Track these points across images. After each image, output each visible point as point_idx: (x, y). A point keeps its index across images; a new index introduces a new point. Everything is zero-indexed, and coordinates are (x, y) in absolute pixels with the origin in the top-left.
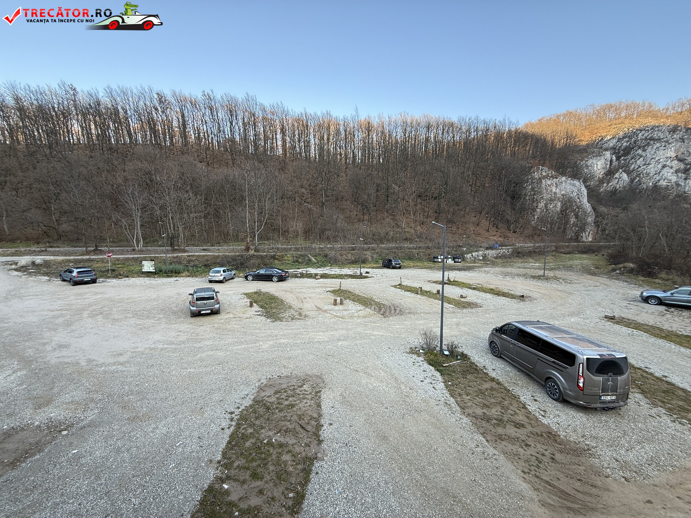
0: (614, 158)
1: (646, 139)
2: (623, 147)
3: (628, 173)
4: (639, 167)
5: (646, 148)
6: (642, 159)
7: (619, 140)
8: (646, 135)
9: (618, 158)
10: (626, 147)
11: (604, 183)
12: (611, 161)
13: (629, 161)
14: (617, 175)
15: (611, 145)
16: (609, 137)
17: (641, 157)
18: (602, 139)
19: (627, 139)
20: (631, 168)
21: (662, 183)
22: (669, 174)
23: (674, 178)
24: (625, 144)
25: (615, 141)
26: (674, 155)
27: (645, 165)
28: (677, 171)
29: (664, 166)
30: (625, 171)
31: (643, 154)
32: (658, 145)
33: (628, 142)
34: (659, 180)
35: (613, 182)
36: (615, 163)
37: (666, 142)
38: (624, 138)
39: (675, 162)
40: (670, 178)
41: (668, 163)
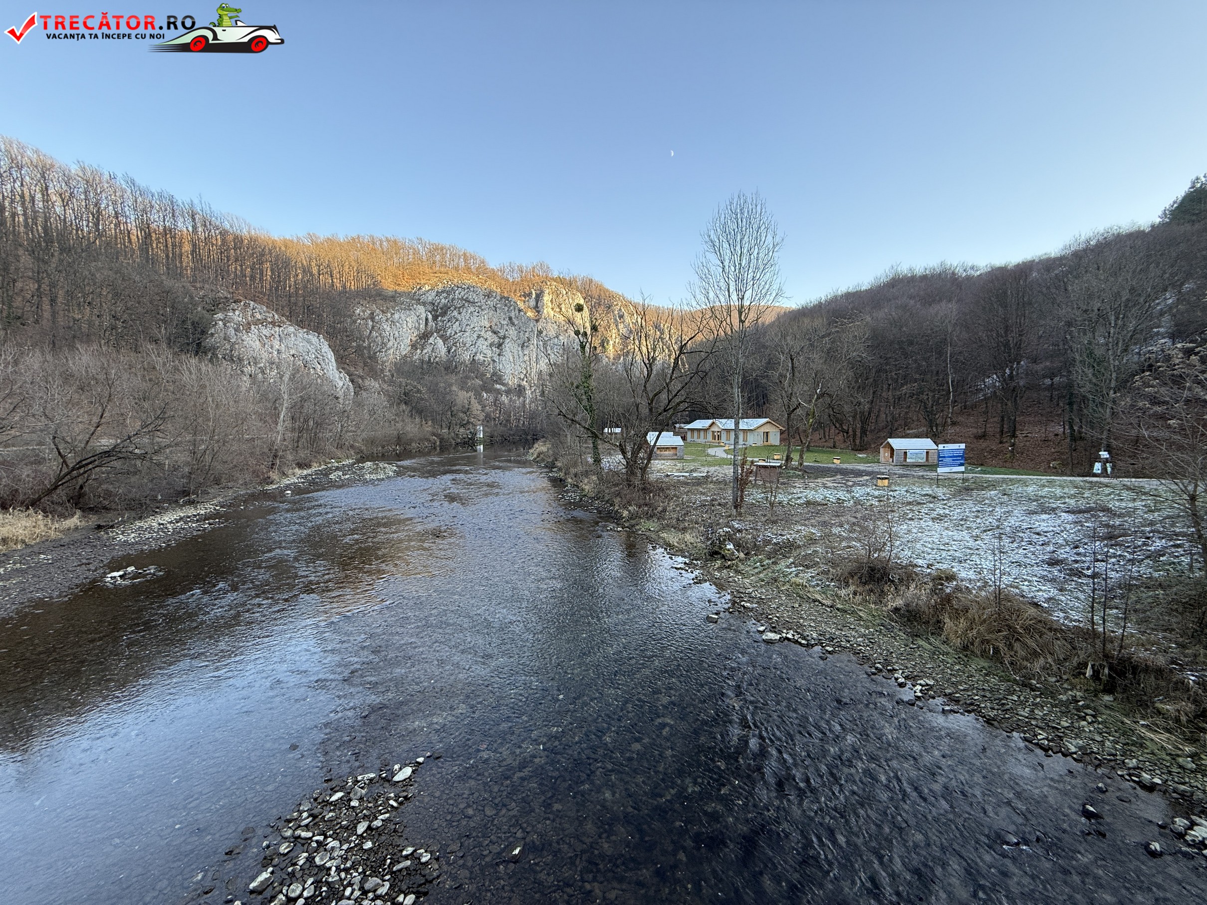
0: (430, 317)
1: (462, 299)
2: (441, 305)
3: (445, 339)
4: (456, 333)
5: (461, 310)
6: (457, 323)
7: (438, 294)
8: (462, 293)
9: (435, 318)
10: (445, 305)
11: (416, 349)
12: (427, 319)
13: (446, 324)
14: (431, 340)
15: (430, 299)
16: (427, 288)
17: (457, 320)
18: (420, 288)
19: (445, 295)
20: (448, 334)
21: (480, 357)
22: (484, 347)
23: (489, 353)
24: (443, 300)
25: (434, 294)
26: (488, 325)
27: (461, 331)
28: (491, 345)
29: (479, 337)
30: (441, 337)
31: (459, 317)
32: (472, 309)
33: (446, 298)
34: (476, 353)
35: (428, 349)
36: (431, 323)
37: (480, 307)
38: (443, 292)
39: (490, 333)
40: (485, 352)
41: (482, 333)
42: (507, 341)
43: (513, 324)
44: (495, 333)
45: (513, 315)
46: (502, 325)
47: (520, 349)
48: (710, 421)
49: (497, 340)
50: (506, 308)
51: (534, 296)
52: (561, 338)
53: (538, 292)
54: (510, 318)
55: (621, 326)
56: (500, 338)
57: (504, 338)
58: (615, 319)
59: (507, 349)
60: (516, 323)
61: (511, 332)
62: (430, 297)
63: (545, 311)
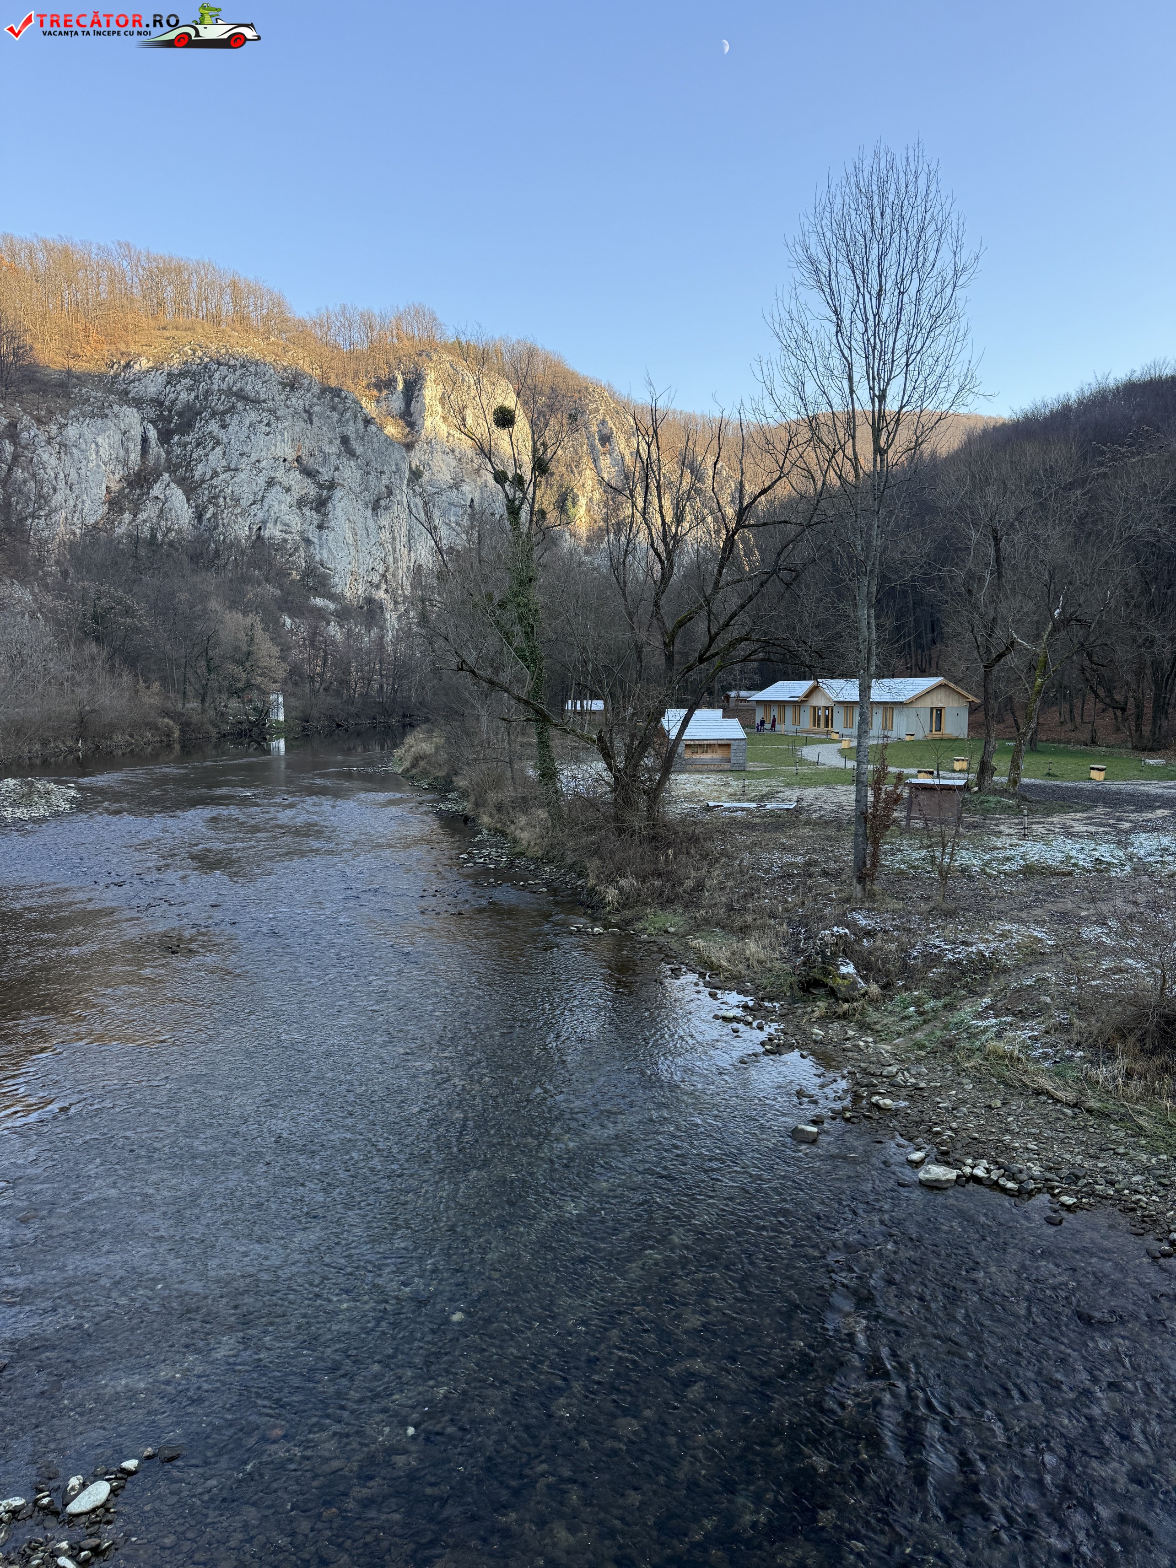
0: (153, 434)
1: (229, 392)
2: (179, 405)
3: (190, 488)
4: (215, 474)
5: (227, 418)
6: (219, 450)
7: (171, 379)
8: (230, 379)
9: (165, 437)
10: (189, 407)
11: (122, 511)
12: (145, 440)
13: (192, 452)
14: (157, 490)
15: (152, 390)
16: (145, 364)
17: (218, 443)
18: (128, 365)
19: (187, 381)
20: (197, 474)
21: (273, 531)
22: (284, 507)
23: (295, 521)
24: (184, 396)
25: (161, 379)
26: (291, 455)
27: (228, 469)
28: (301, 503)
29: (271, 483)
30: (181, 482)
31: (222, 435)
32: (253, 416)
33: (190, 389)
34: (264, 522)
35: (149, 512)
36: (156, 450)
37: (272, 412)
38: (182, 374)
39: (296, 475)
40: (286, 518)
41: (279, 475)
42: (338, 493)
43: (352, 454)
44: (308, 473)
45: (350, 430)
46: (326, 456)
47: (369, 513)
48: (807, 685)
49: (312, 491)
50: (335, 416)
51: (400, 386)
52: (466, 488)
53: (410, 377)
54: (345, 440)
55: (605, 462)
56: (321, 486)
57: (332, 486)
58: (592, 447)
59: (339, 512)
60: (359, 450)
61: (347, 473)
62: (152, 387)
63: (428, 423)
